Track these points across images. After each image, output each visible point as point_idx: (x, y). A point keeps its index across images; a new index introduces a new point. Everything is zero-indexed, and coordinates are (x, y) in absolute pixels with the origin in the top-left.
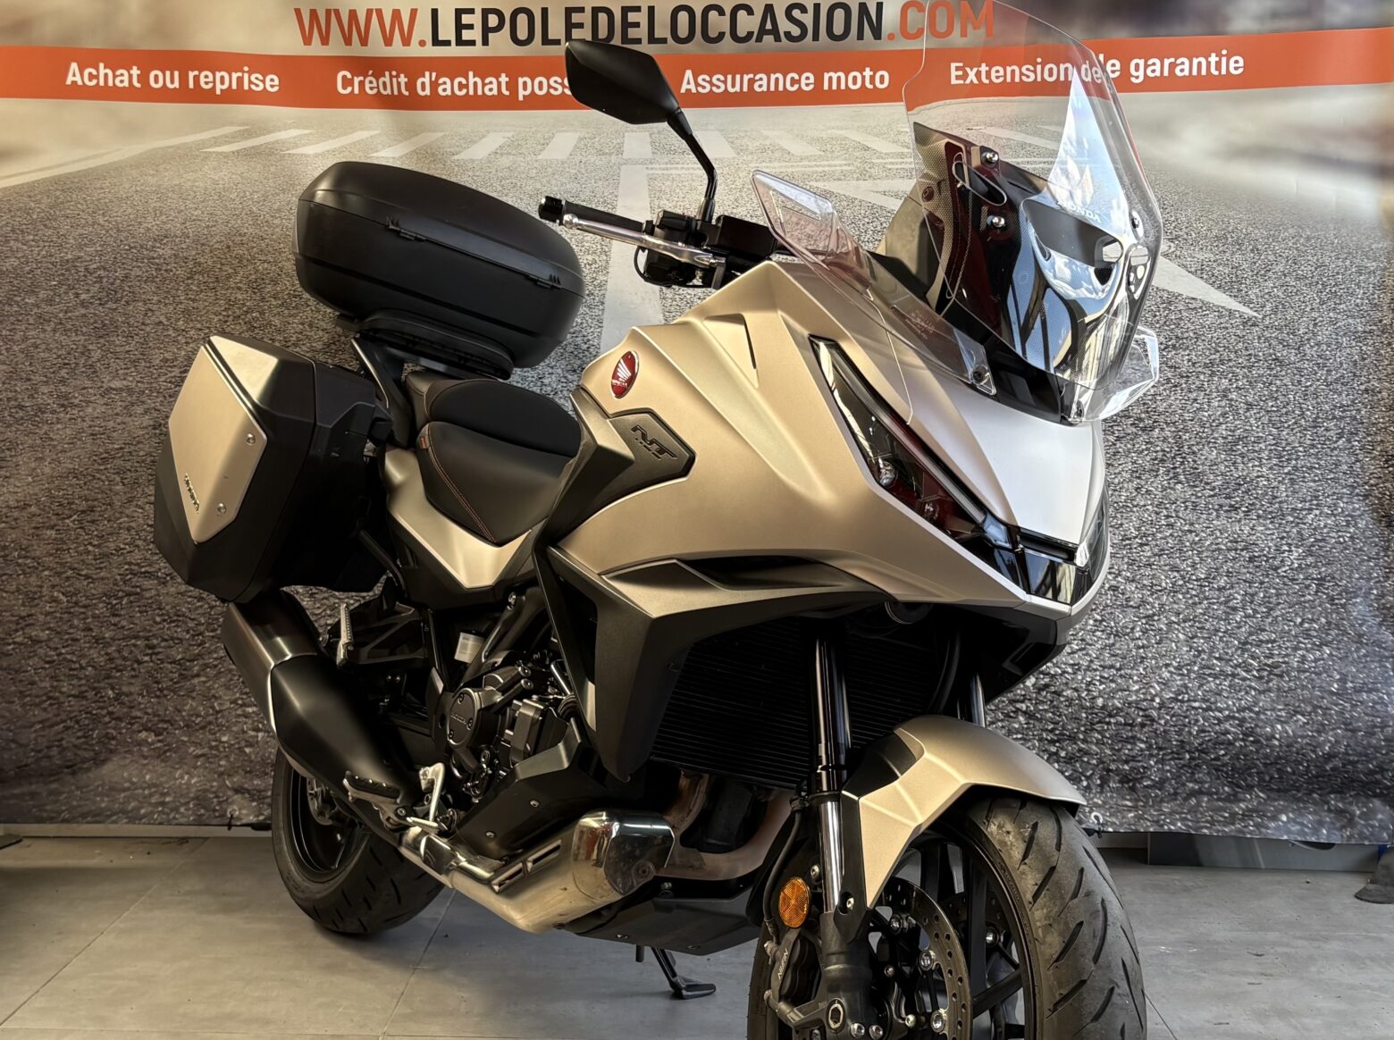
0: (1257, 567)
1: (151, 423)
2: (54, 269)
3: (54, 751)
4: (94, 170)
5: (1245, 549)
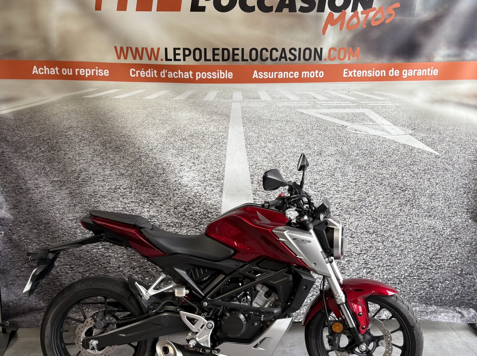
0: (436, 234)
1: (69, 192)
2: (32, 140)
3: (41, 302)
4: (44, 105)
5: (433, 229)
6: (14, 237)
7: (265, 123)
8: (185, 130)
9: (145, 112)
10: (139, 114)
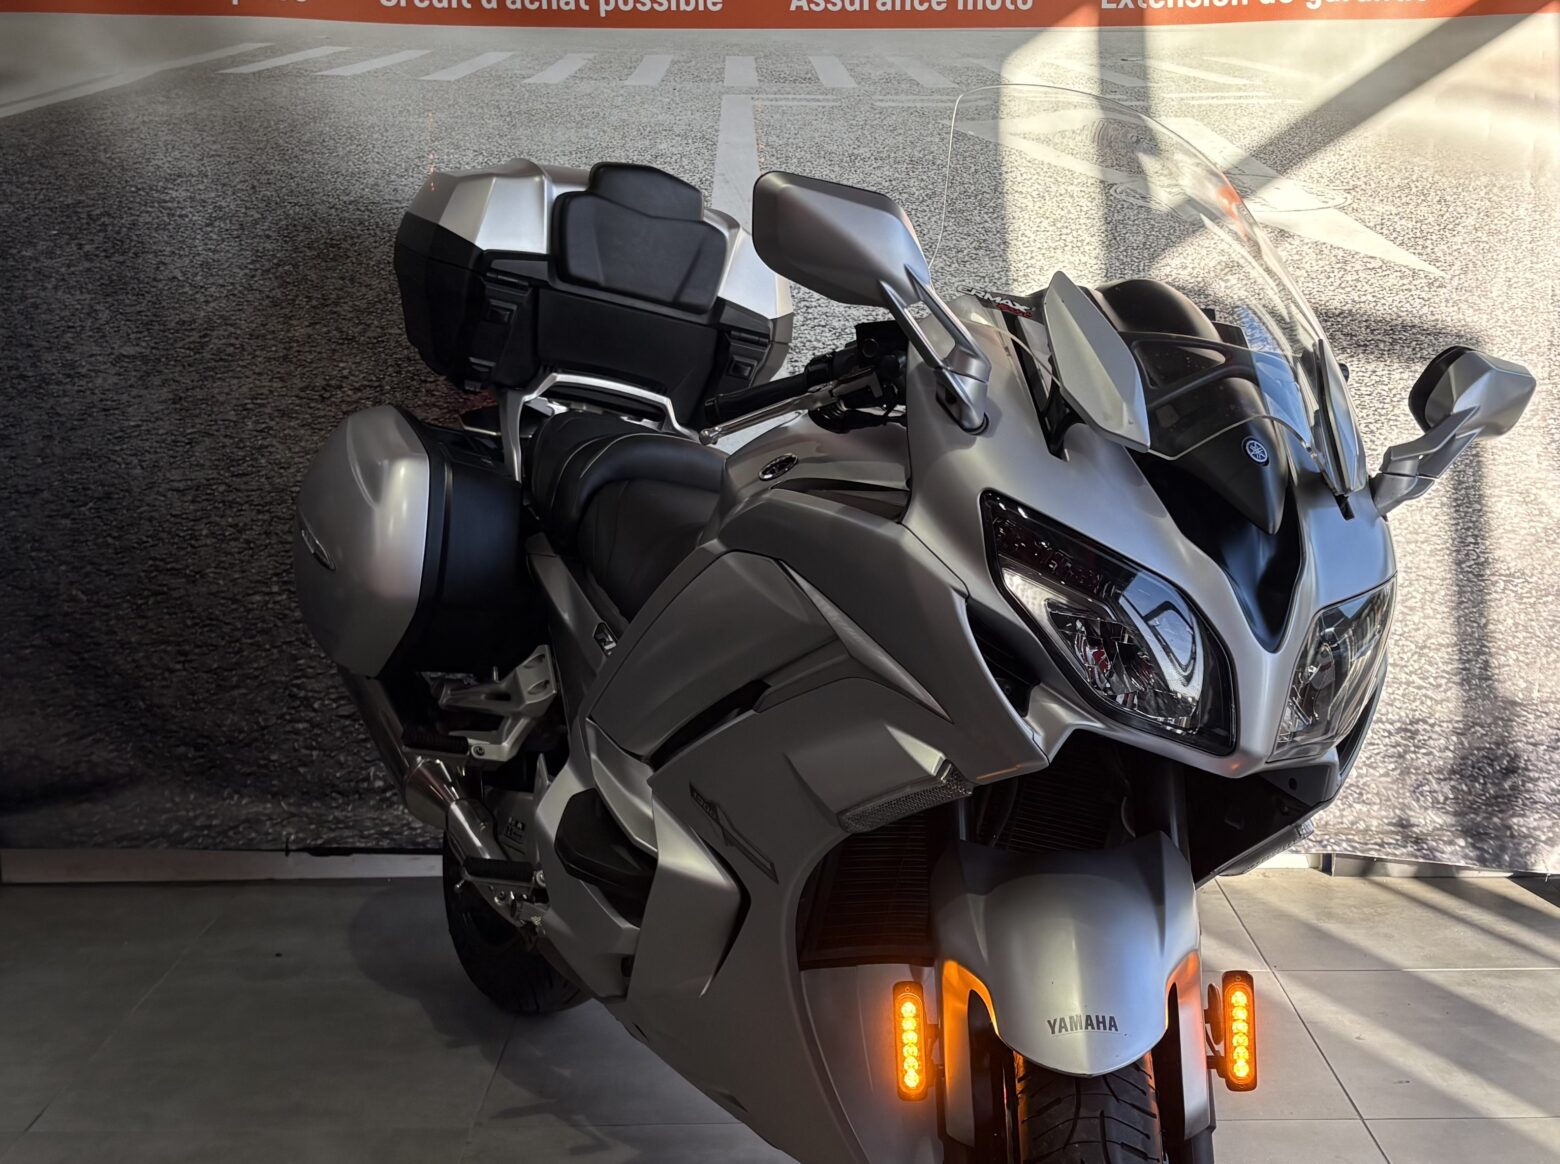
0: (1437, 560)
1: (171, 396)
2: (54, 216)
4: (93, 97)
5: (1425, 540)
7: (837, 169)
9: (428, 124)
10: (408, 129)
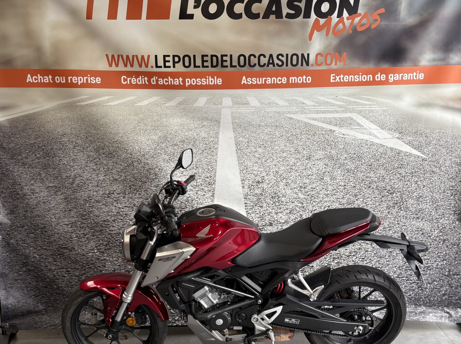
0: (424, 236)
1: (64, 197)
2: (27, 147)
3: (39, 304)
4: (39, 112)
5: (421, 230)
6: (11, 241)
7: (255, 129)
8: (176, 136)
9: (137, 118)
10: (131, 120)
